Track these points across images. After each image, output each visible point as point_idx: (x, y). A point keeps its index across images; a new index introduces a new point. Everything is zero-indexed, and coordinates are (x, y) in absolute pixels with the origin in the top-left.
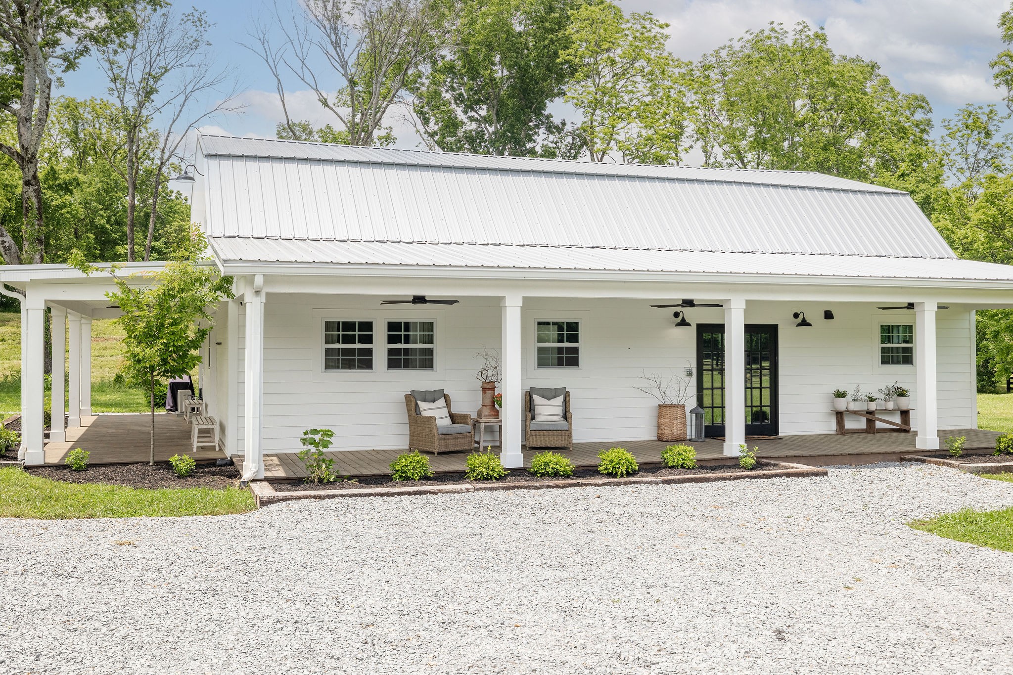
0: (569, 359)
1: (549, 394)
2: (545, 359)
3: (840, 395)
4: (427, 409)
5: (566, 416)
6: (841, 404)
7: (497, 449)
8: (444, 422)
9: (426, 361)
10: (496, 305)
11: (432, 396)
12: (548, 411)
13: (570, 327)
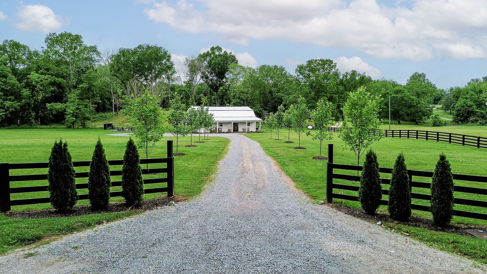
0: (222, 126)
3: (243, 128)
7: (216, 132)
10: (217, 123)
12: (220, 129)
13: (222, 124)
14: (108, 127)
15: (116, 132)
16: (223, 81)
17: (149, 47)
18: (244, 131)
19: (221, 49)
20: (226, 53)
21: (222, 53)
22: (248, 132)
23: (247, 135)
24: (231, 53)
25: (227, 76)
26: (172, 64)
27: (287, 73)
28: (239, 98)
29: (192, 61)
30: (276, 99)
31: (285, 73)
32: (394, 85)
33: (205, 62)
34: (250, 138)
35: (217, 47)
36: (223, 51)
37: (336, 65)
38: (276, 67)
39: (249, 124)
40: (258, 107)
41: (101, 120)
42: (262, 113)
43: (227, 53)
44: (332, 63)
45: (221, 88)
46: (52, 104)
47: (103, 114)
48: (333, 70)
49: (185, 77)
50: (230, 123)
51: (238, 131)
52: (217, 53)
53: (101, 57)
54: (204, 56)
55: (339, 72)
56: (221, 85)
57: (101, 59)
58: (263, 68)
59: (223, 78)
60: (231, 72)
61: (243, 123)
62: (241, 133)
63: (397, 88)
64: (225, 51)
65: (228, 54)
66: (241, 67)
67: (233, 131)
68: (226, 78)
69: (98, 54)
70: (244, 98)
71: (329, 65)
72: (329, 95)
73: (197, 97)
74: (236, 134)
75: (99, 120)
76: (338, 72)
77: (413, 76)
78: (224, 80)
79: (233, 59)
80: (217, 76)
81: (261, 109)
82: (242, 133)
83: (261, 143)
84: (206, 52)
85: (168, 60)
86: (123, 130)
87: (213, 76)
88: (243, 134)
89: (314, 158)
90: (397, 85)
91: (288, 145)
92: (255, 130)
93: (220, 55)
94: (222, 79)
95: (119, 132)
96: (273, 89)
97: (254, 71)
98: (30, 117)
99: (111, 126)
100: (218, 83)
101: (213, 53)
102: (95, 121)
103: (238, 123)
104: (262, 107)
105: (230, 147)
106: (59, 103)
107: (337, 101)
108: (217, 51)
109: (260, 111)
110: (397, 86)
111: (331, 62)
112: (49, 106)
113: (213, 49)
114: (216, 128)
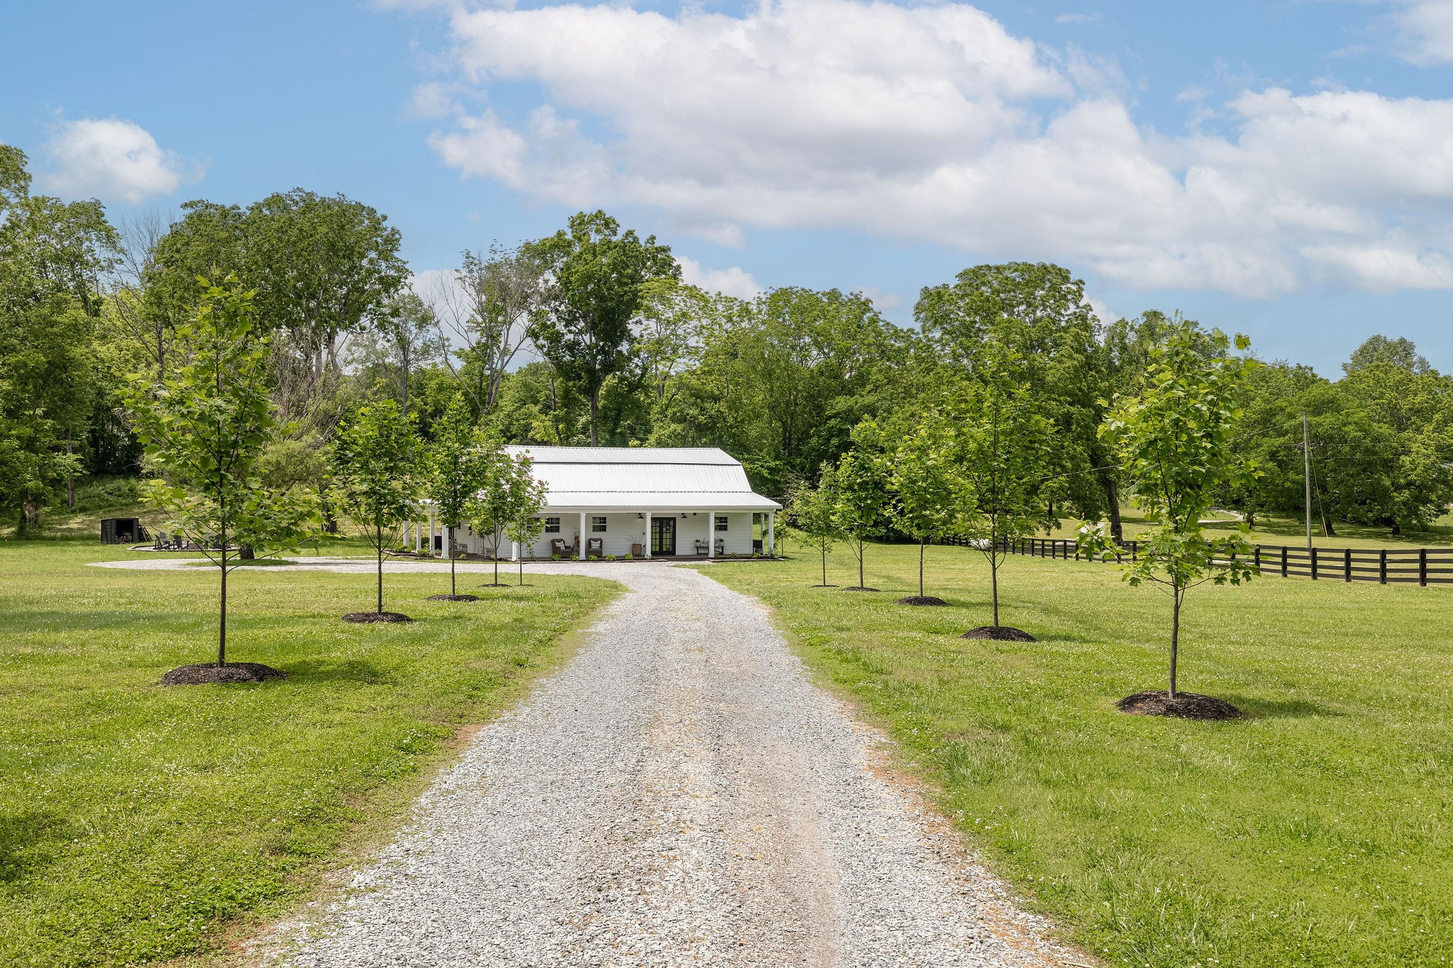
0: (603, 529)
1: (596, 540)
2: (595, 529)
3: (697, 541)
4: (558, 544)
5: (601, 547)
6: (698, 544)
7: (578, 554)
8: (563, 548)
9: (557, 530)
10: (578, 516)
11: (559, 541)
12: (595, 545)
13: (603, 520)
14: (119, 533)
15: (146, 556)
16: (620, 352)
17: (310, 204)
18: (700, 554)
19: (614, 222)
20: (631, 238)
21: (616, 238)
22: (721, 556)
23: (712, 570)
24: (653, 238)
25: (635, 330)
26: (398, 270)
27: (881, 323)
28: (682, 420)
29: (494, 268)
31: (873, 321)
32: (1304, 378)
33: (549, 273)
34: (723, 581)
35: (596, 216)
36: (621, 231)
37: (1080, 290)
38: (834, 295)
39: (722, 523)
40: (764, 453)
41: (110, 506)
43: (636, 240)
44: (1066, 279)
45: (610, 380)
47: (122, 482)
48: (1072, 308)
49: (462, 331)
50: (641, 516)
51: (673, 552)
52: (595, 238)
53: (122, 251)
54: (541, 253)
55: (1094, 318)
56: (608, 368)
57: (121, 256)
58: (779, 300)
59: (621, 338)
60: (650, 313)
61: (696, 516)
62: (687, 563)
63: (1315, 392)
64: (630, 233)
65: (642, 242)
66: (692, 292)
67: (653, 553)
68: (632, 340)
69: (110, 238)
70: (702, 418)
71: (1054, 288)
73: (517, 420)
74: (662, 568)
76: (1089, 316)
77: (1363, 351)
78: (624, 347)
79: (662, 262)
80: (593, 328)
82: (693, 563)
83: (779, 606)
84: (552, 234)
85: (385, 255)
86: (179, 545)
87: (580, 332)
88: (693, 567)
89: (1129, 703)
90: (1314, 380)
91: (923, 613)
92: (749, 550)
93: (609, 246)
94: (616, 344)
95: (165, 553)
97: (745, 311)
99: (131, 530)
100: (599, 357)
101: (580, 240)
103: (674, 519)
105: (601, 627)
108: (598, 231)
110: (1313, 382)
111: (1064, 276)
113: (580, 223)
114: (577, 539)
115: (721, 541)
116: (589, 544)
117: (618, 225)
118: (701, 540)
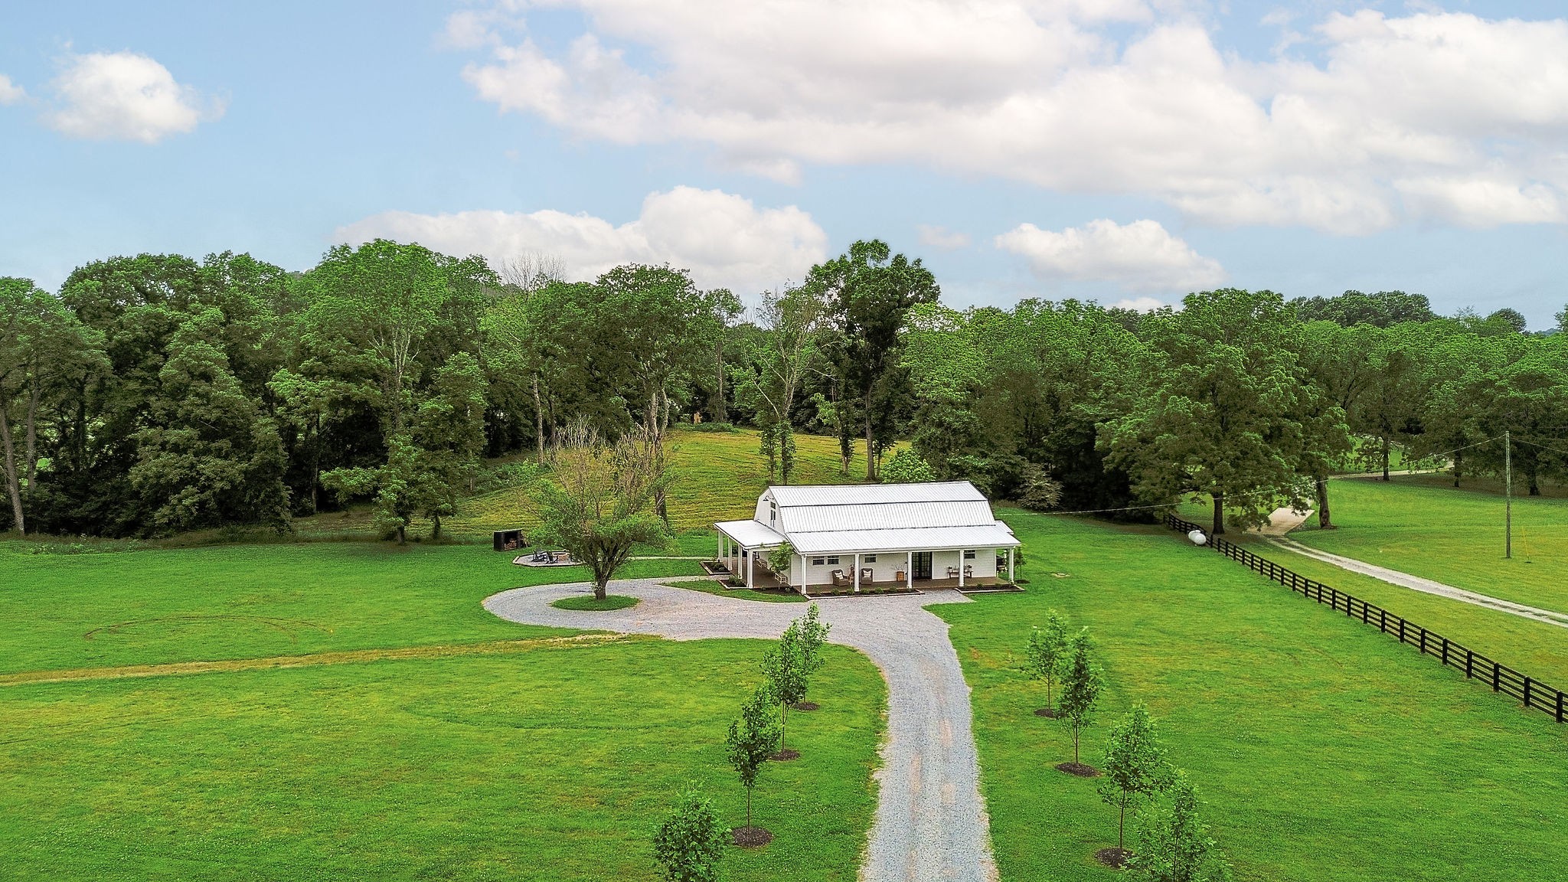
0: (873, 560)
1: (868, 570)
2: (867, 561)
3: (949, 568)
4: (837, 575)
5: (872, 576)
6: (950, 570)
7: (853, 589)
8: (842, 578)
9: (836, 562)
11: (838, 571)
12: (867, 575)
14: (507, 542)
17: (643, 273)
18: (952, 578)
19: (886, 247)
20: (900, 261)
21: (887, 264)
22: (968, 587)
24: (919, 261)
30: (1071, 426)
33: (832, 291)
35: (872, 245)
36: (892, 255)
40: (1008, 451)
42: (1021, 473)
43: (903, 260)
46: (336, 471)
47: (507, 467)
50: (903, 555)
51: (930, 579)
52: (871, 263)
54: (822, 276)
56: (883, 367)
59: (890, 343)
61: (949, 554)
64: (898, 257)
65: (909, 265)
67: (913, 586)
70: (956, 425)
72: (1267, 424)
74: (918, 600)
75: (493, 490)
79: (925, 285)
81: (1018, 458)
84: (835, 258)
88: (945, 612)
93: (882, 274)
96: (1061, 387)
98: (277, 504)
99: (515, 539)
100: (872, 360)
101: (857, 264)
102: (481, 492)
103: (931, 554)
104: (1021, 452)
106: (357, 468)
107: (1301, 443)
108: (872, 257)
109: (1013, 465)
112: (328, 478)
113: (859, 248)
114: (853, 569)
115: (970, 567)
116: (862, 574)
117: (889, 250)
118: (953, 567)
